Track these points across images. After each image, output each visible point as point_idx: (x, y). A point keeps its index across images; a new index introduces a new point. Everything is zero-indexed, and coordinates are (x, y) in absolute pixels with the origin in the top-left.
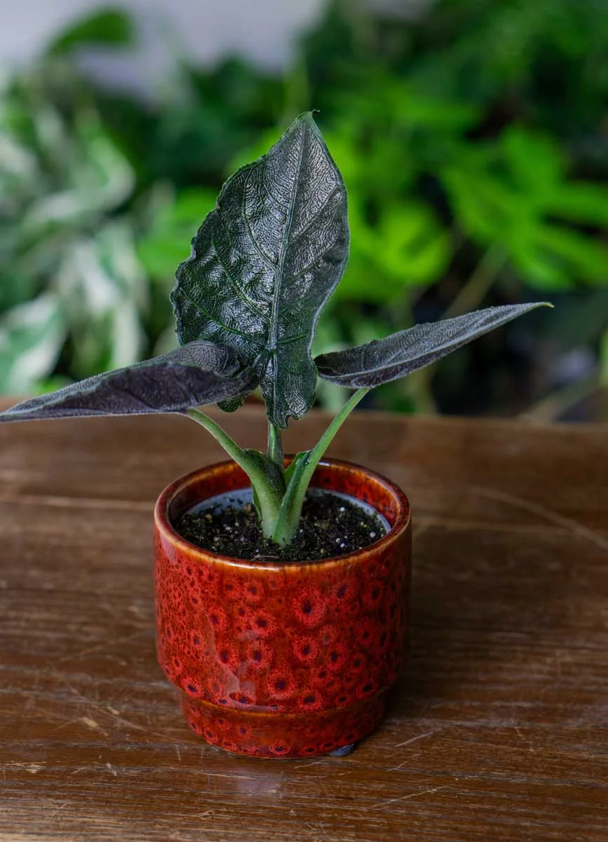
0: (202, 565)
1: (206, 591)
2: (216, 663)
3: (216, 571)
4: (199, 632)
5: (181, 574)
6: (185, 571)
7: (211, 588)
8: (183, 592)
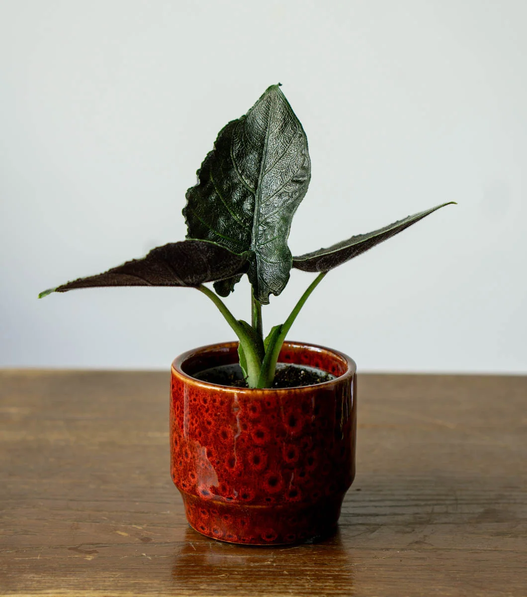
0: (215, 395)
1: (219, 413)
2: (225, 469)
3: (227, 397)
4: (212, 447)
5: (198, 405)
6: (201, 402)
7: (222, 411)
8: (200, 419)
